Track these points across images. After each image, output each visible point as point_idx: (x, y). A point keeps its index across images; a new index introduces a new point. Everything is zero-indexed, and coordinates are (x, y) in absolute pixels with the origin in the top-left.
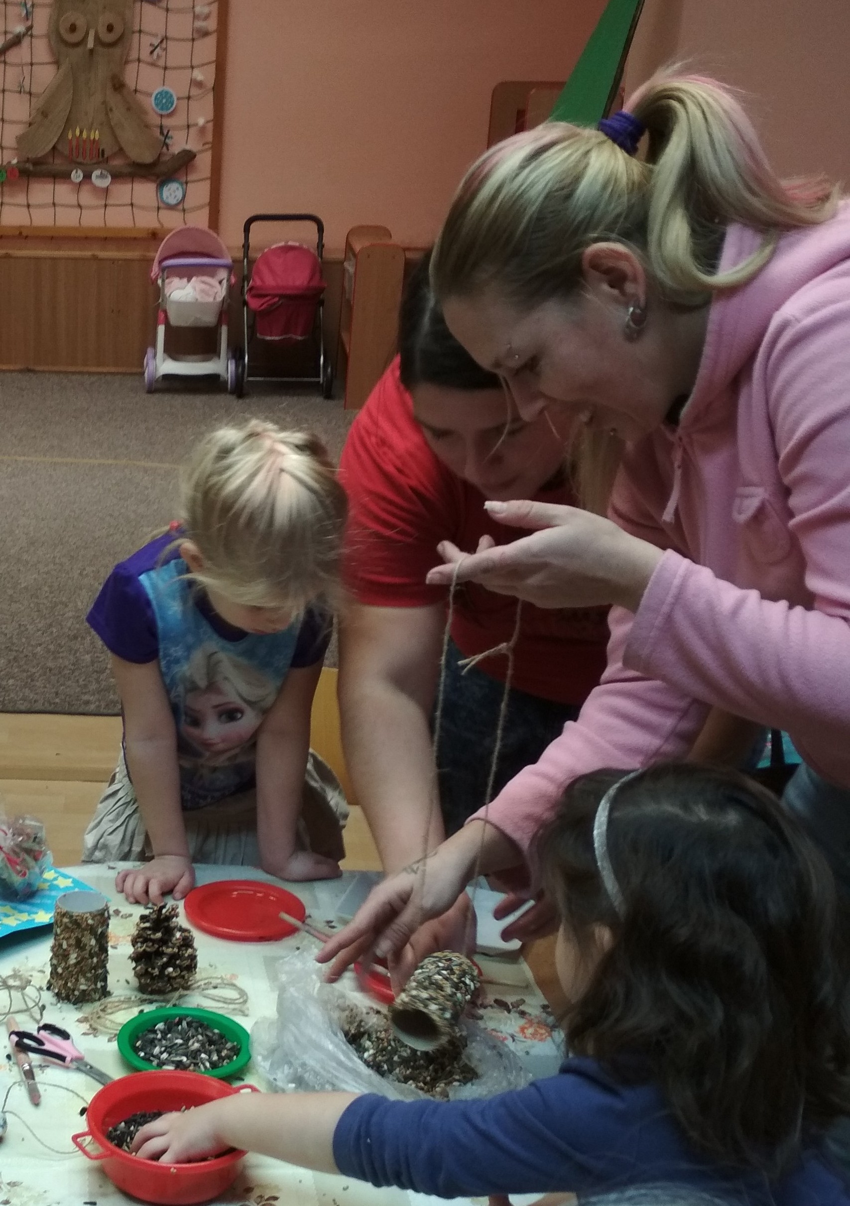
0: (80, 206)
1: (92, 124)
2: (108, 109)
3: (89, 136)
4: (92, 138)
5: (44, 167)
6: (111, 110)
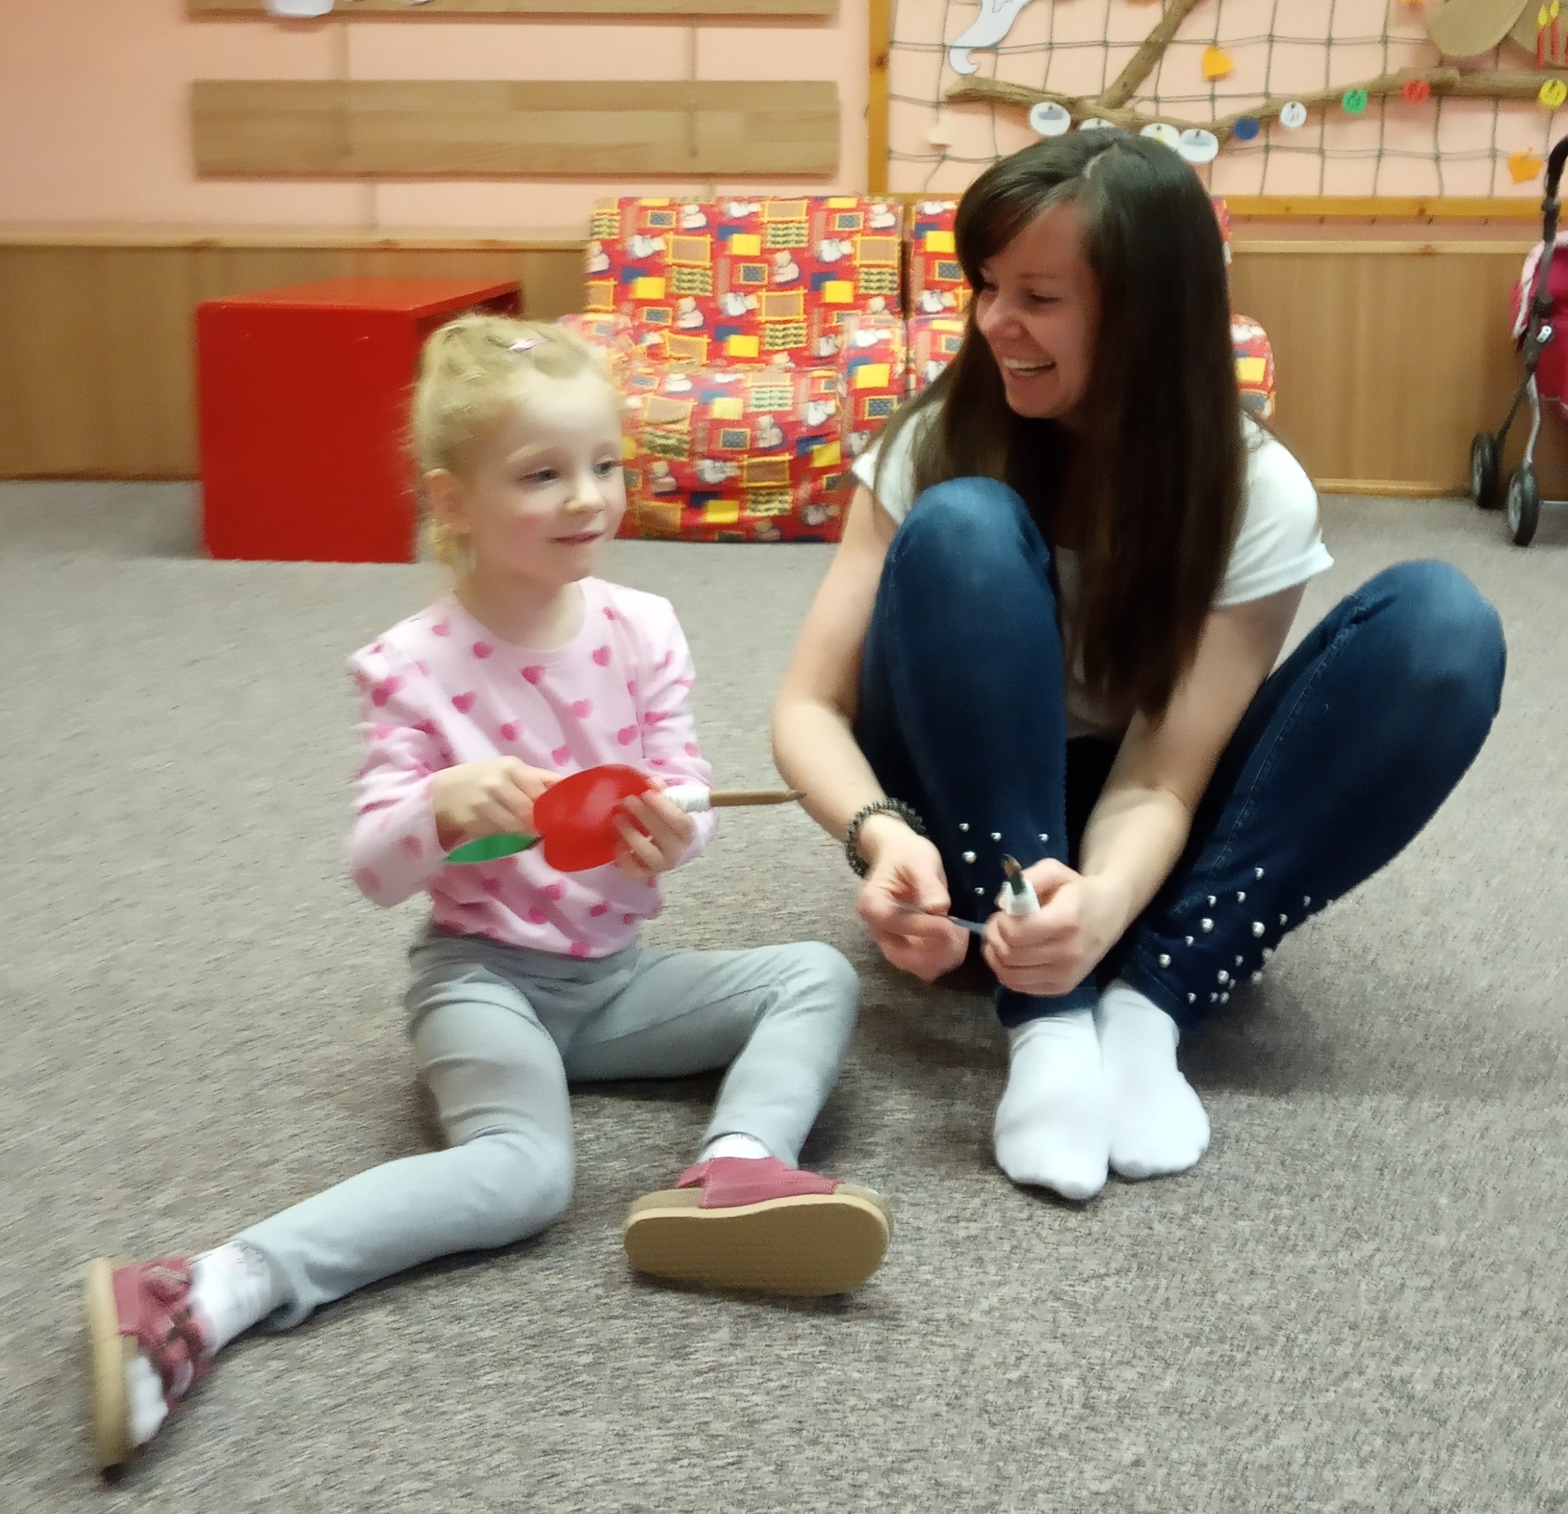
5: (1480, 78)
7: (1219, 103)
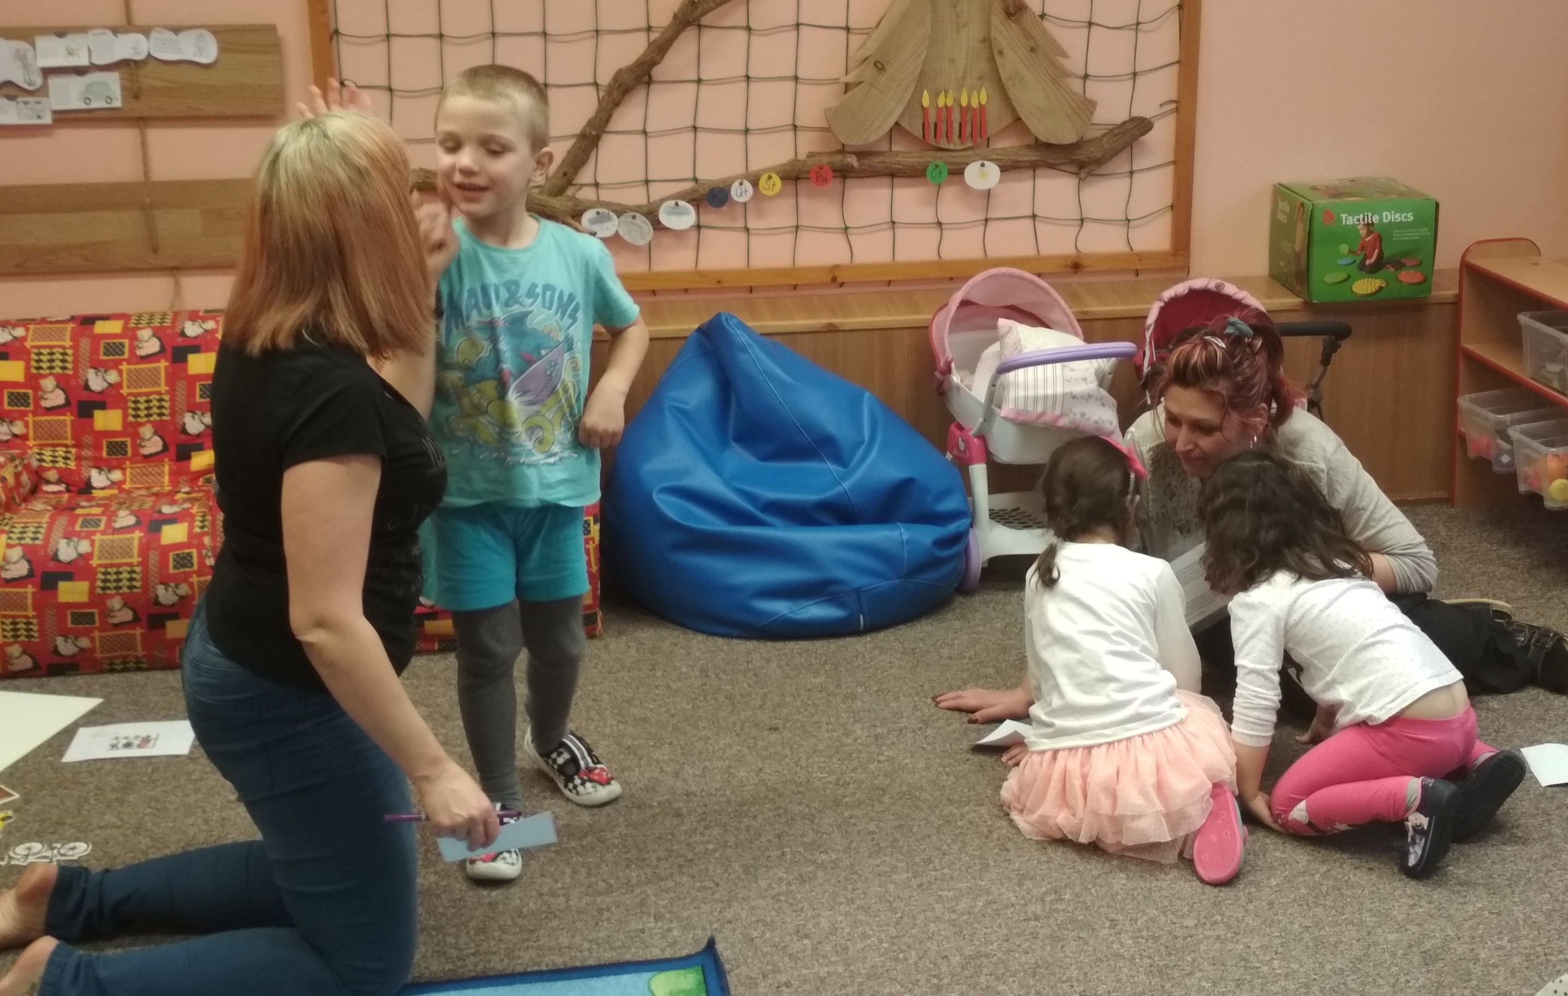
0: (940, 224)
1: (964, 78)
2: (995, 52)
3: (957, 101)
4: (964, 103)
5: (876, 160)
6: (1001, 52)
7: (652, 186)
